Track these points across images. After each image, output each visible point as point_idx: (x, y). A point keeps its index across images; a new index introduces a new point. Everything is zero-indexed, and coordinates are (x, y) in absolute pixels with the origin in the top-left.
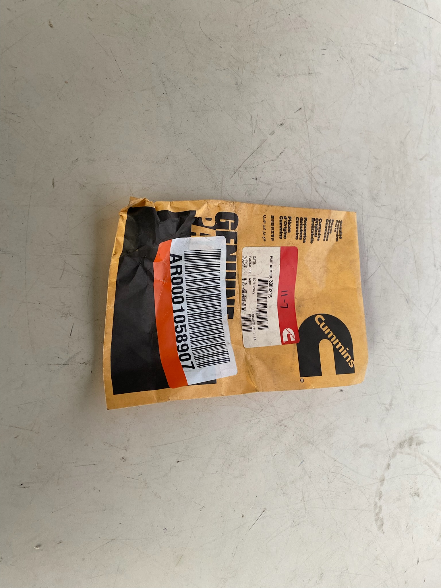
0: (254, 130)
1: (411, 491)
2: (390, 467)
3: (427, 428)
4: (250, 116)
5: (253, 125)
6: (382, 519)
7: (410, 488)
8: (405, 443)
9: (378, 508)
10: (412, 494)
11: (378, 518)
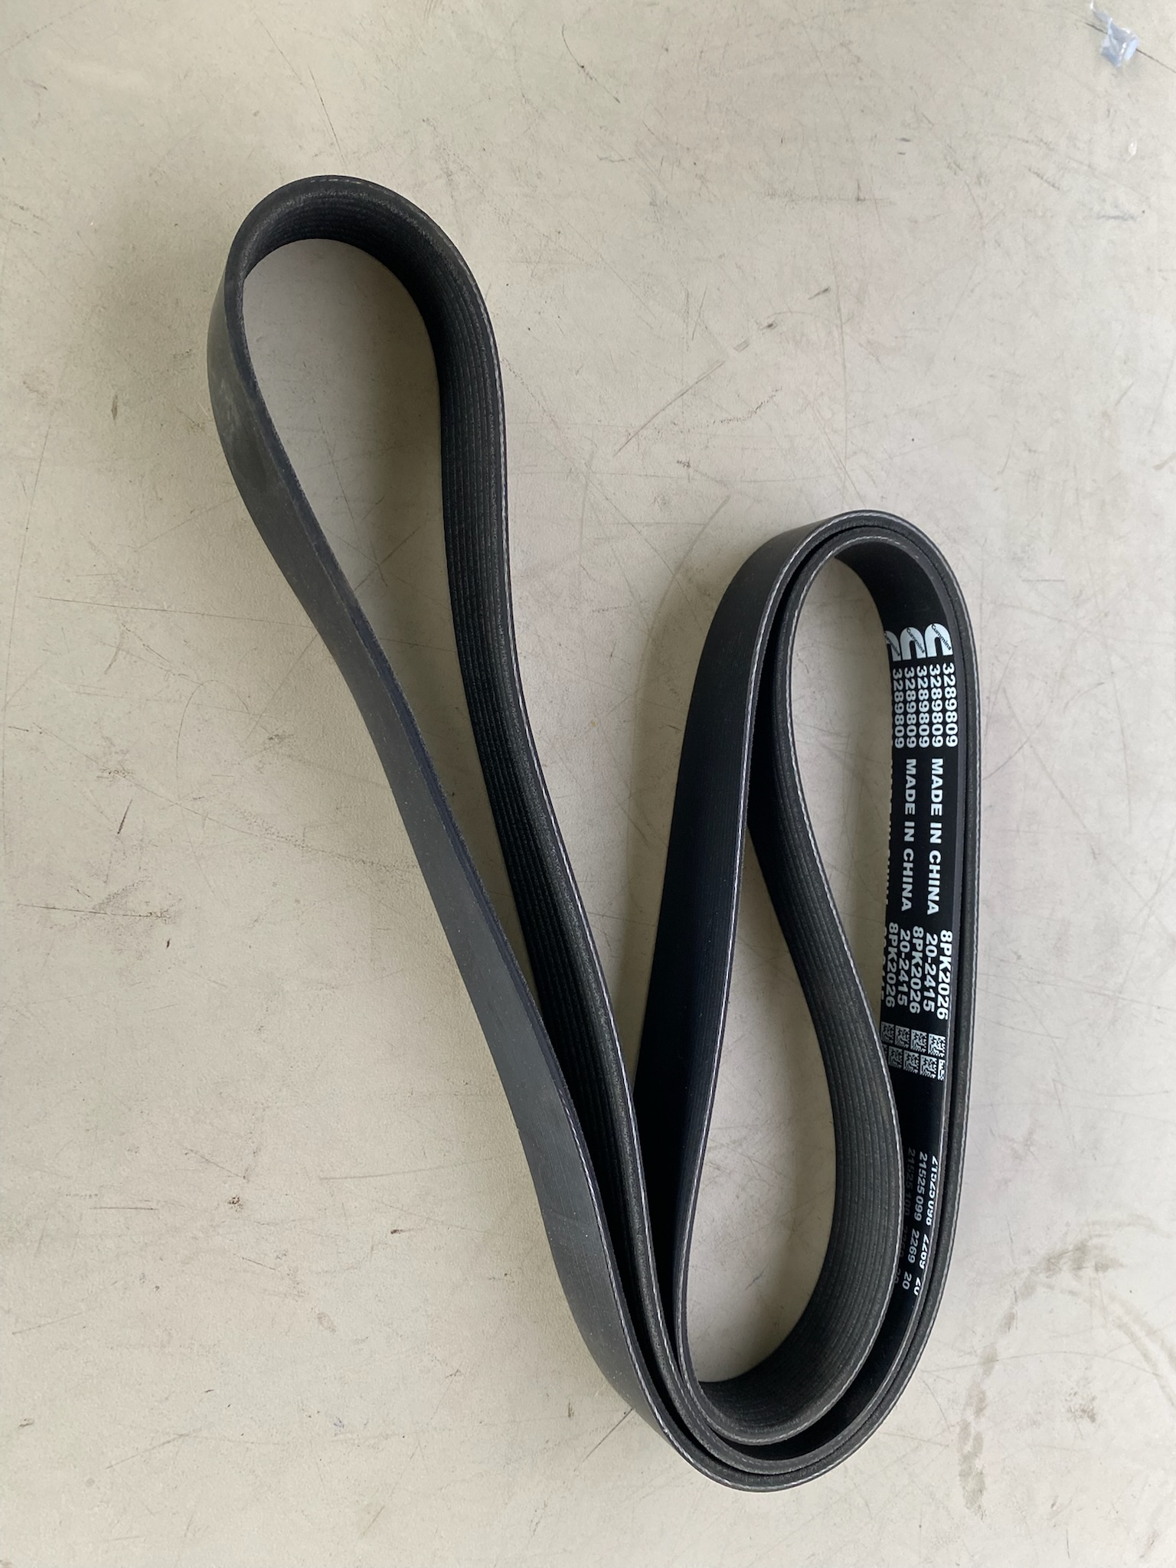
0: (691, 330)
1: (1072, 1400)
2: (1015, 1325)
3: (1129, 1224)
4: (683, 291)
5: (690, 319)
6: (981, 1473)
7: (1070, 1394)
8: (1062, 1261)
9: (971, 1440)
10: (1073, 1410)
11: (970, 1468)
